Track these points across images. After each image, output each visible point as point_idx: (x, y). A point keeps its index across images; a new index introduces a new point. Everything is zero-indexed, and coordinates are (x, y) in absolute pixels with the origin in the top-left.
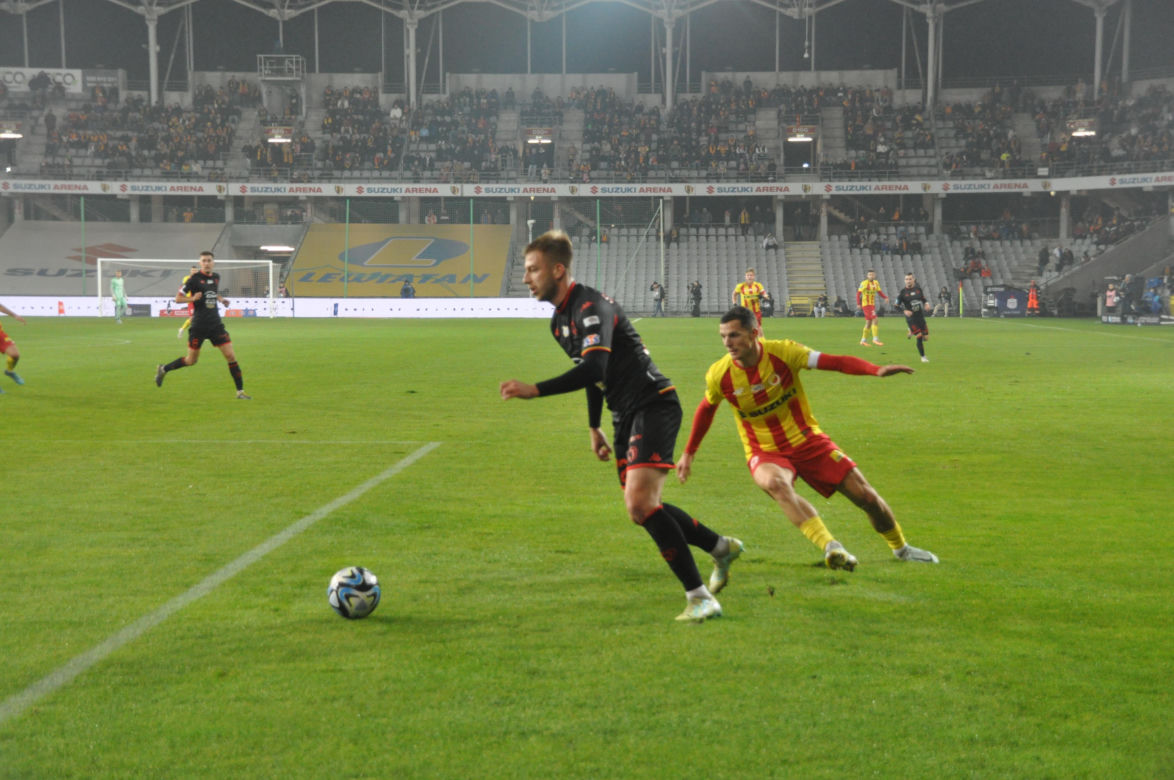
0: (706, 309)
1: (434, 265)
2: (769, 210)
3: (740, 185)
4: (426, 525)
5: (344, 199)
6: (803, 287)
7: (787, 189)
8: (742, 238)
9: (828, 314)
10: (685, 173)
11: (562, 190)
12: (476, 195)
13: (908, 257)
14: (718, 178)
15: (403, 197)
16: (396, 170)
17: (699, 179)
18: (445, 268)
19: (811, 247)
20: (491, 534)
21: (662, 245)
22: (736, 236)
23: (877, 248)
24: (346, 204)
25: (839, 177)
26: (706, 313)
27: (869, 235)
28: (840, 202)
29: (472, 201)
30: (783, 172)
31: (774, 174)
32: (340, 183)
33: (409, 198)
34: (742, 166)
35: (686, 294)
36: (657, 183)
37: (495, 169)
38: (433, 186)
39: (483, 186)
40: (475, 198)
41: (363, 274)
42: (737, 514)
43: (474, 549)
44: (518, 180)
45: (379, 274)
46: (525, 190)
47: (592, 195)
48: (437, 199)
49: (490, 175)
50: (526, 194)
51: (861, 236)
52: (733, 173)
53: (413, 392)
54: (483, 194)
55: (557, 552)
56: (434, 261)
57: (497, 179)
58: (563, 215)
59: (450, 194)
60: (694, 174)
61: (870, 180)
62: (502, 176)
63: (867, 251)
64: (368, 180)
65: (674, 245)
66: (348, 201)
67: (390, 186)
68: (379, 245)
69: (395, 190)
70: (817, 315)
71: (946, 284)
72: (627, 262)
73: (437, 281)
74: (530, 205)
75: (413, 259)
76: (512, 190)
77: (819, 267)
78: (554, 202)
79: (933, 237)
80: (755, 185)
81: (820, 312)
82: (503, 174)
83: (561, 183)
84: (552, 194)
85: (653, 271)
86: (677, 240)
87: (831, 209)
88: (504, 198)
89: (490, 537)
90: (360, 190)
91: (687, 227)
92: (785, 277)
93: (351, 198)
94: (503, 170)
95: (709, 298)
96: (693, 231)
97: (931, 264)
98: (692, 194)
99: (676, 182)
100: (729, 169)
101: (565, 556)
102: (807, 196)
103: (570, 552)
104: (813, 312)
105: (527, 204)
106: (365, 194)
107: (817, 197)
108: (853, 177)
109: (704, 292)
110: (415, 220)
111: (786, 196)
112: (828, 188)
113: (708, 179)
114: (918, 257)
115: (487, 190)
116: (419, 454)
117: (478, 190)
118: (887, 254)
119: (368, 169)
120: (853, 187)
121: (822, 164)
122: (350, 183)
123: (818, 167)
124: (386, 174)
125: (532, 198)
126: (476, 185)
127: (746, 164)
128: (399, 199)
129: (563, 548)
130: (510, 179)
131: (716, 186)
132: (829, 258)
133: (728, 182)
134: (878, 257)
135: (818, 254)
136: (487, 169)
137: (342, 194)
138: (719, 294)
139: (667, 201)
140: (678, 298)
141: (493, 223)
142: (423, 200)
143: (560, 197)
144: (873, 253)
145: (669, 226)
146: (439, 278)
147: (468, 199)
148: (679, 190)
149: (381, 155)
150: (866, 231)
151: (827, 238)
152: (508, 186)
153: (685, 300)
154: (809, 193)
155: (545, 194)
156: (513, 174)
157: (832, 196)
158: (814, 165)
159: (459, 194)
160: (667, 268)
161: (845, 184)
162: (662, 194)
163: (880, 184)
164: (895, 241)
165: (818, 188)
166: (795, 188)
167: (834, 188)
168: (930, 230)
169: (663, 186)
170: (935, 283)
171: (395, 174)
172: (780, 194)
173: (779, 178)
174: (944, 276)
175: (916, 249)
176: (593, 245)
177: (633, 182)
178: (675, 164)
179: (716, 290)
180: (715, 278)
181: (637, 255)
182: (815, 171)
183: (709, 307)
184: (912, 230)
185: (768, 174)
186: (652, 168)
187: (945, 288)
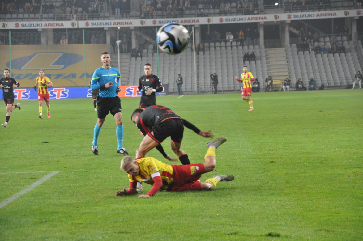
0: (221, 89)
1: (64, 68)
2: (255, 30)
3: (238, 17)
4: (44, 220)
5: (8, 31)
6: (277, 74)
7: (265, 18)
8: (240, 48)
9: (291, 89)
10: (207, 11)
11: (136, 23)
12: (86, 27)
13: (337, 55)
14: (225, 13)
15: (43, 29)
16: (38, 13)
17: (215, 14)
18: (70, 70)
19: (280, 51)
20: (82, 224)
21: (194, 53)
22: (237, 46)
23: (318, 50)
24: (8, 34)
25: (296, 10)
26: (221, 91)
27: (314, 43)
28: (296, 24)
29: (83, 31)
30: (263, 8)
31: (258, 9)
32: (4, 21)
33: (47, 29)
34: (239, 6)
35: (209, 81)
36: (190, 17)
37: (97, 11)
38: (60, 22)
39: (90, 22)
40: (85, 29)
41: (21, 75)
42: (225, 207)
43: (71, 233)
44: (110, 18)
45: (31, 74)
46: (115, 24)
47: (153, 25)
48: (64, 30)
49: (94, 15)
50: (115, 26)
51: (309, 44)
52: (234, 10)
53: (46, 142)
54: (90, 26)
55: (119, 233)
56: (63, 66)
57: (98, 17)
58: (137, 37)
59: (71, 27)
60: (212, 11)
61: (313, 11)
62: (101, 16)
63: (313, 52)
64: (22, 19)
65: (201, 53)
66: (10, 32)
67: (35, 23)
68: (31, 57)
69: (38, 25)
70: (284, 90)
71: (360, 69)
72: (175, 63)
73: (65, 78)
74: (118, 32)
75: (51, 65)
76: (107, 24)
77: (285, 62)
78: (131, 30)
79: (352, 42)
80: (247, 17)
81: (286, 89)
82: (102, 14)
83: (135, 19)
84: (130, 26)
85: (190, 68)
86: (203, 50)
87: (291, 29)
88: (103, 28)
89: (81, 226)
90: (17, 25)
91: (208, 42)
92: (266, 69)
93: (12, 30)
94: (101, 12)
95: (223, 82)
96: (212, 44)
97: (351, 58)
98: (211, 23)
99: (202, 16)
100: (231, 7)
101: (124, 235)
102: (277, 22)
103: (127, 233)
104: (282, 89)
105: (116, 31)
106: (20, 27)
107: (283, 22)
108: (304, 9)
109: (219, 79)
110: (51, 42)
111: (265, 22)
112: (289, 17)
113: (220, 14)
114: (343, 54)
115: (93, 24)
116: (45, 178)
117: (87, 24)
118: (324, 53)
119: (21, 13)
120: (304, 15)
121: (285, 3)
122: (10, 21)
123: (283, 4)
124: (32, 15)
125: (119, 28)
126: (86, 21)
127: (241, 5)
128: (41, 30)
129: (123, 230)
130: (106, 17)
131: (224, 18)
132: (291, 57)
133: (231, 15)
134: (319, 55)
135: (284, 55)
136: (92, 12)
137: (6, 28)
138: (228, 80)
139: (197, 28)
140: (205, 83)
141: (98, 43)
142: (55, 30)
143: (135, 27)
144: (317, 53)
145: (198, 42)
146: (66, 75)
147: (81, 29)
148: (203, 21)
149: (29, 4)
150: (312, 40)
151: (289, 45)
152: (104, 21)
153: (209, 84)
154: (279, 20)
155: (127, 26)
156: (107, 14)
157: (292, 21)
158: (281, 3)
159: (76, 27)
160: (198, 66)
161: (299, 14)
162: (193, 24)
163: (320, 13)
164: (329, 45)
165: (284, 17)
166: (270, 17)
167: (292, 17)
168: (350, 39)
169: (194, 19)
170: (354, 69)
171: (37, 15)
172: (262, 21)
173: (261, 12)
174: (359, 65)
175: (342, 50)
176: (155, 54)
177: (176, 17)
178: (200, 6)
179: (226, 78)
180: (226, 71)
181: (181, 59)
182: (281, 6)
183: (222, 87)
184: (339, 38)
185: (254, 9)
186: (187, 8)
187: (359, 72)
